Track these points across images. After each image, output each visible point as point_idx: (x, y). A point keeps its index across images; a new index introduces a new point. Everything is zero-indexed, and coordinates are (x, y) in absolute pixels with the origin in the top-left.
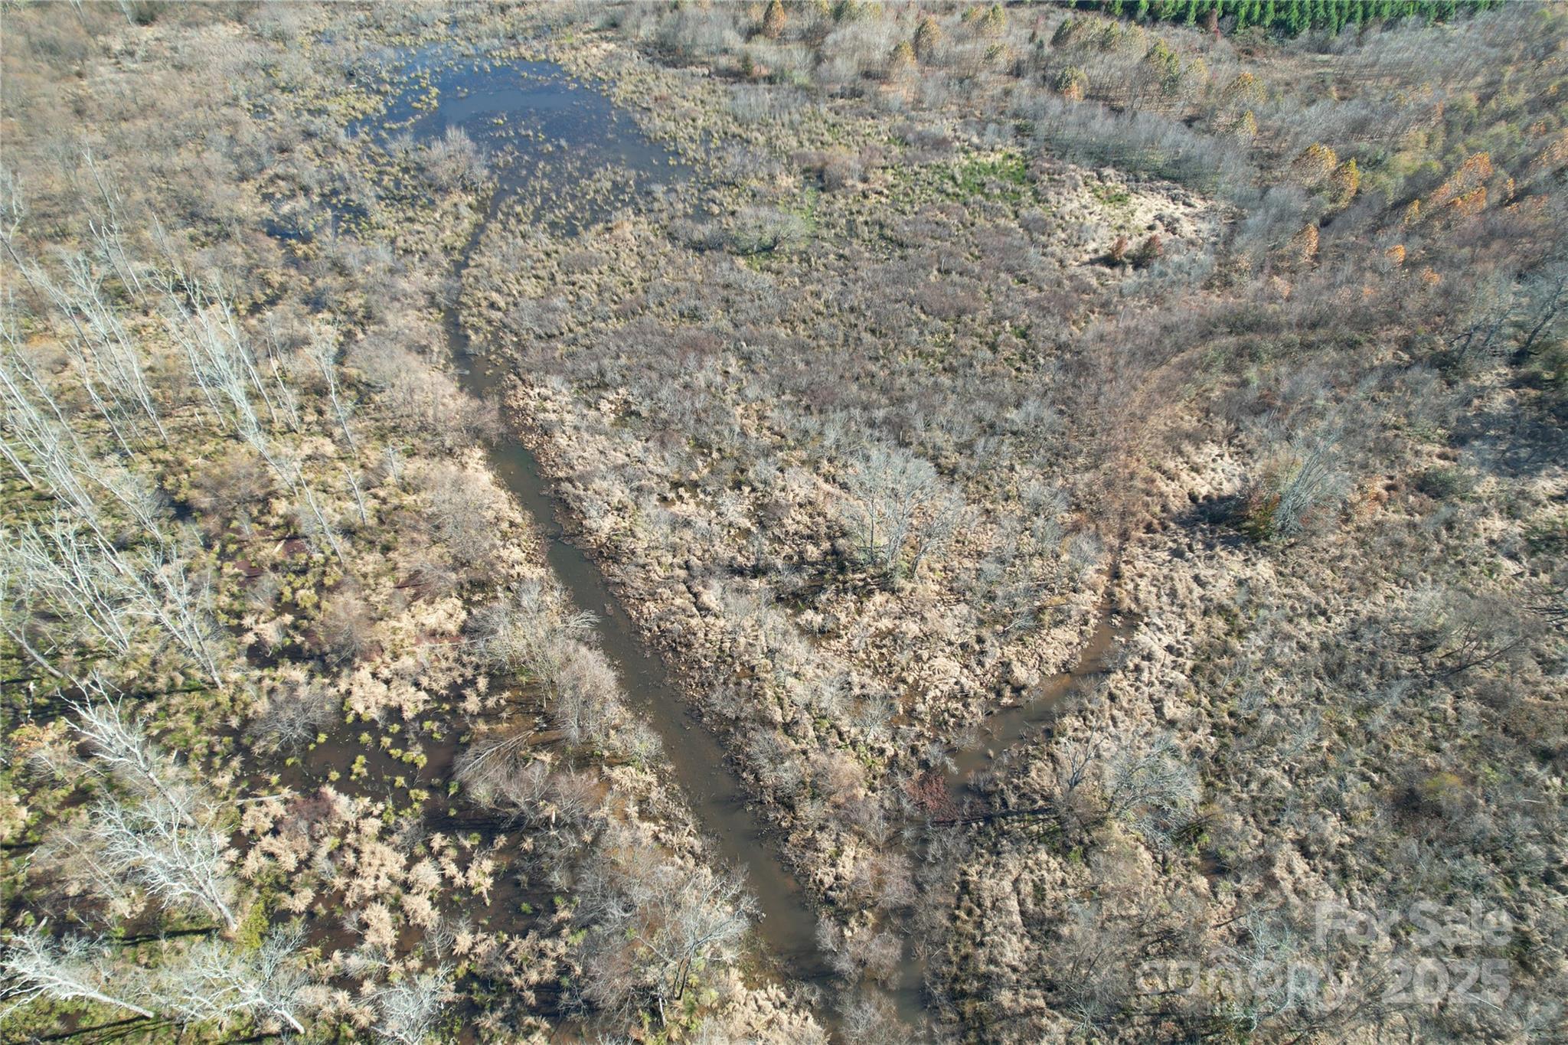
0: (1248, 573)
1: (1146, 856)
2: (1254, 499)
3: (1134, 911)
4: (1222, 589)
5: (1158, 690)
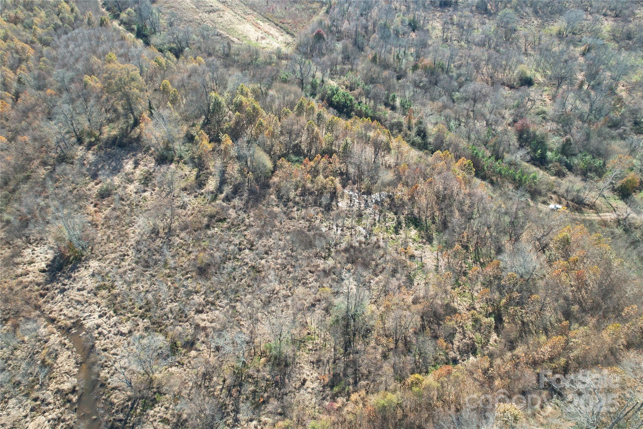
0: (91, 270)
1: (174, 369)
2: (63, 250)
3: (191, 384)
4: (91, 284)
5: (114, 330)
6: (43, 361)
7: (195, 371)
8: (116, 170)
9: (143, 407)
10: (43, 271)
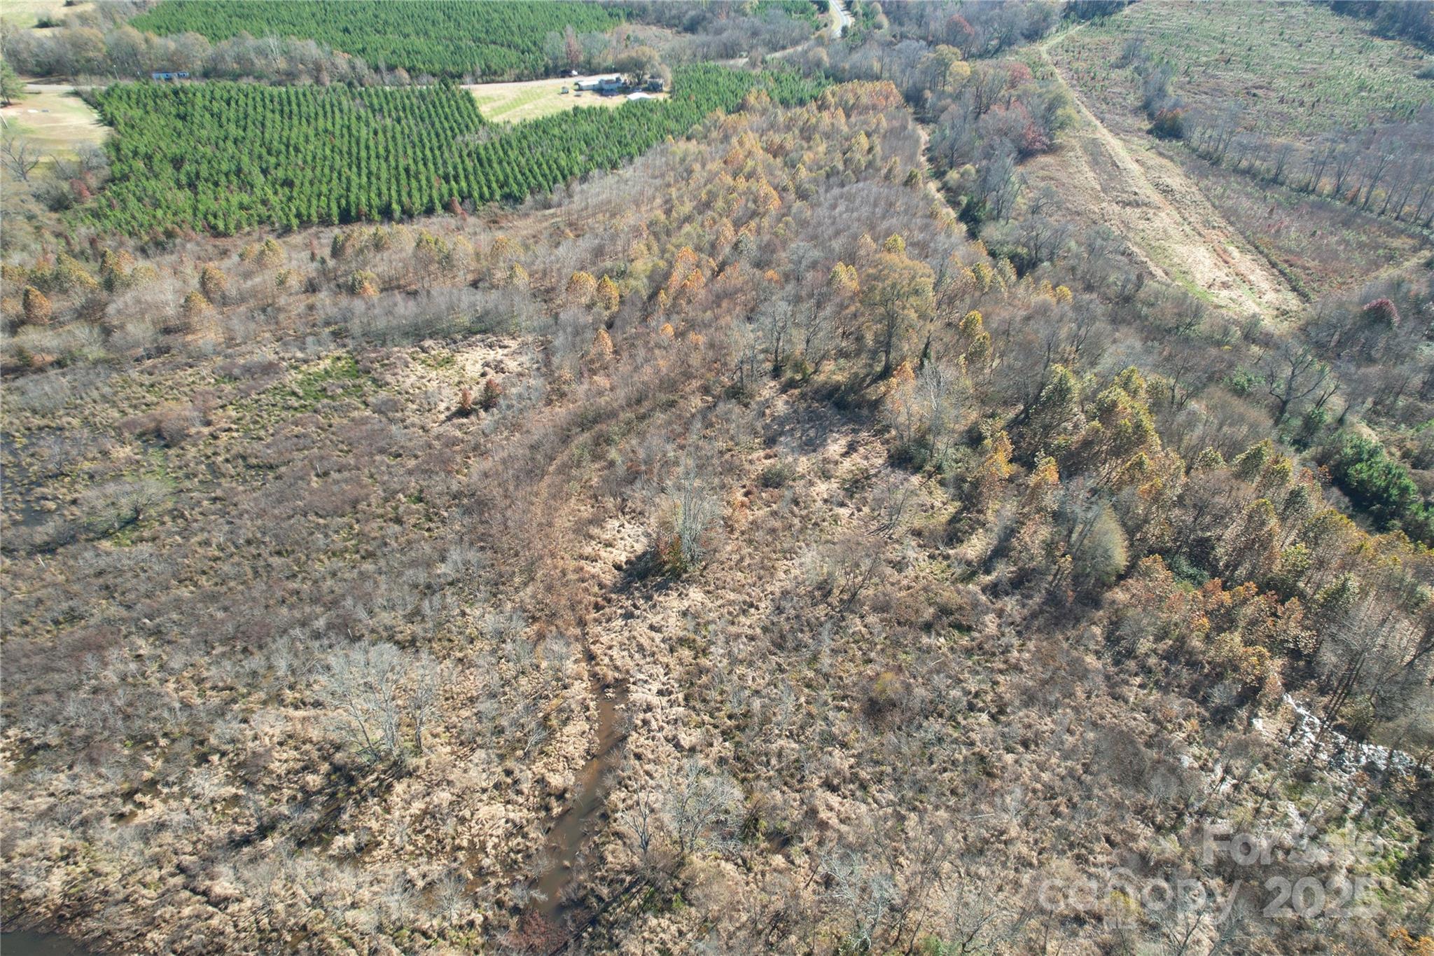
0: (686, 603)
1: (728, 867)
2: (662, 546)
3: (744, 917)
4: (674, 626)
5: (669, 730)
6: (546, 718)
7: (764, 897)
8: (810, 446)
9: (646, 901)
10: (618, 567)
